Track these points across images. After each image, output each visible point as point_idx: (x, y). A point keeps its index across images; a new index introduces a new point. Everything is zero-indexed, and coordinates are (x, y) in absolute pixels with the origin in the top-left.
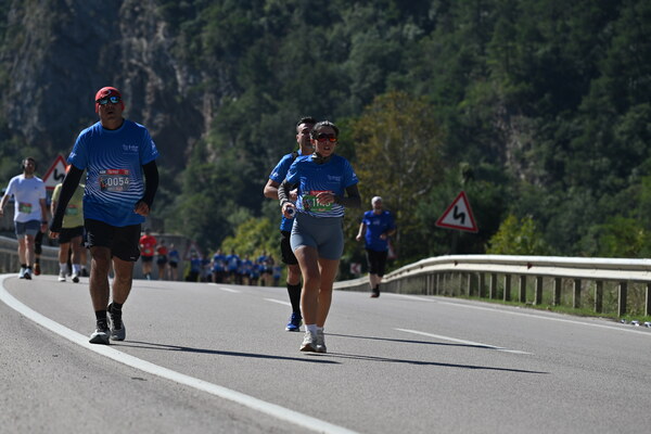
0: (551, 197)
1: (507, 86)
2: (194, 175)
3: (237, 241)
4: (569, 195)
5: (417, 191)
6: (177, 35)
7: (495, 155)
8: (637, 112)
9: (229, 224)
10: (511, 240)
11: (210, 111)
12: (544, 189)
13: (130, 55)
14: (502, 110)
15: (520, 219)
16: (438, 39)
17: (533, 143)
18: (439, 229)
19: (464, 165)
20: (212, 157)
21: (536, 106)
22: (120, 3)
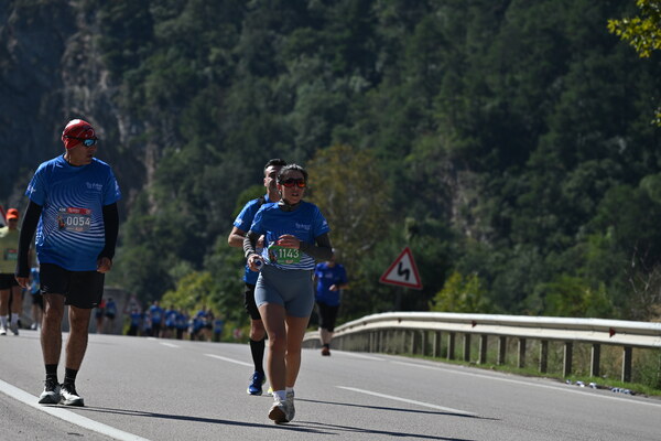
0: (497, 254)
1: (454, 140)
2: (135, 227)
3: (178, 294)
4: (515, 253)
5: (361, 246)
6: (121, 83)
7: (441, 211)
8: (586, 169)
9: (170, 278)
10: (457, 297)
11: (152, 161)
12: (490, 246)
13: (72, 104)
14: (448, 165)
15: (465, 276)
16: (384, 92)
17: (480, 200)
18: (383, 285)
19: (409, 220)
20: (154, 209)
21: (483, 162)
22: (62, 50)
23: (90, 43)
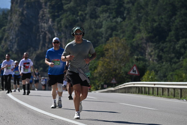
0: (159, 65)
1: (146, 34)
4: (164, 64)
6: (55, 22)
7: (143, 53)
8: (182, 41)
10: (148, 77)
11: (64, 43)
12: (157, 63)
13: (42, 28)
14: (145, 41)
15: (150, 71)
16: (127, 22)
17: (153, 50)
18: (128, 75)
19: (136, 57)
21: (154, 40)
22: (38, 14)
23: (46, 11)
